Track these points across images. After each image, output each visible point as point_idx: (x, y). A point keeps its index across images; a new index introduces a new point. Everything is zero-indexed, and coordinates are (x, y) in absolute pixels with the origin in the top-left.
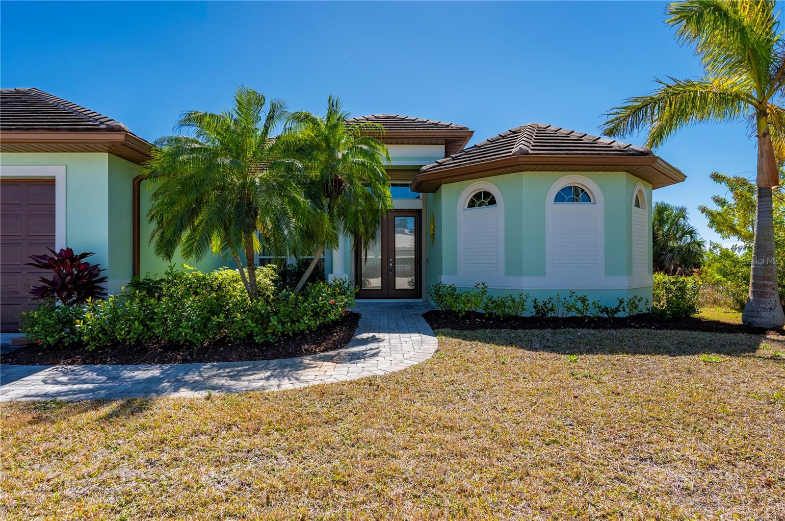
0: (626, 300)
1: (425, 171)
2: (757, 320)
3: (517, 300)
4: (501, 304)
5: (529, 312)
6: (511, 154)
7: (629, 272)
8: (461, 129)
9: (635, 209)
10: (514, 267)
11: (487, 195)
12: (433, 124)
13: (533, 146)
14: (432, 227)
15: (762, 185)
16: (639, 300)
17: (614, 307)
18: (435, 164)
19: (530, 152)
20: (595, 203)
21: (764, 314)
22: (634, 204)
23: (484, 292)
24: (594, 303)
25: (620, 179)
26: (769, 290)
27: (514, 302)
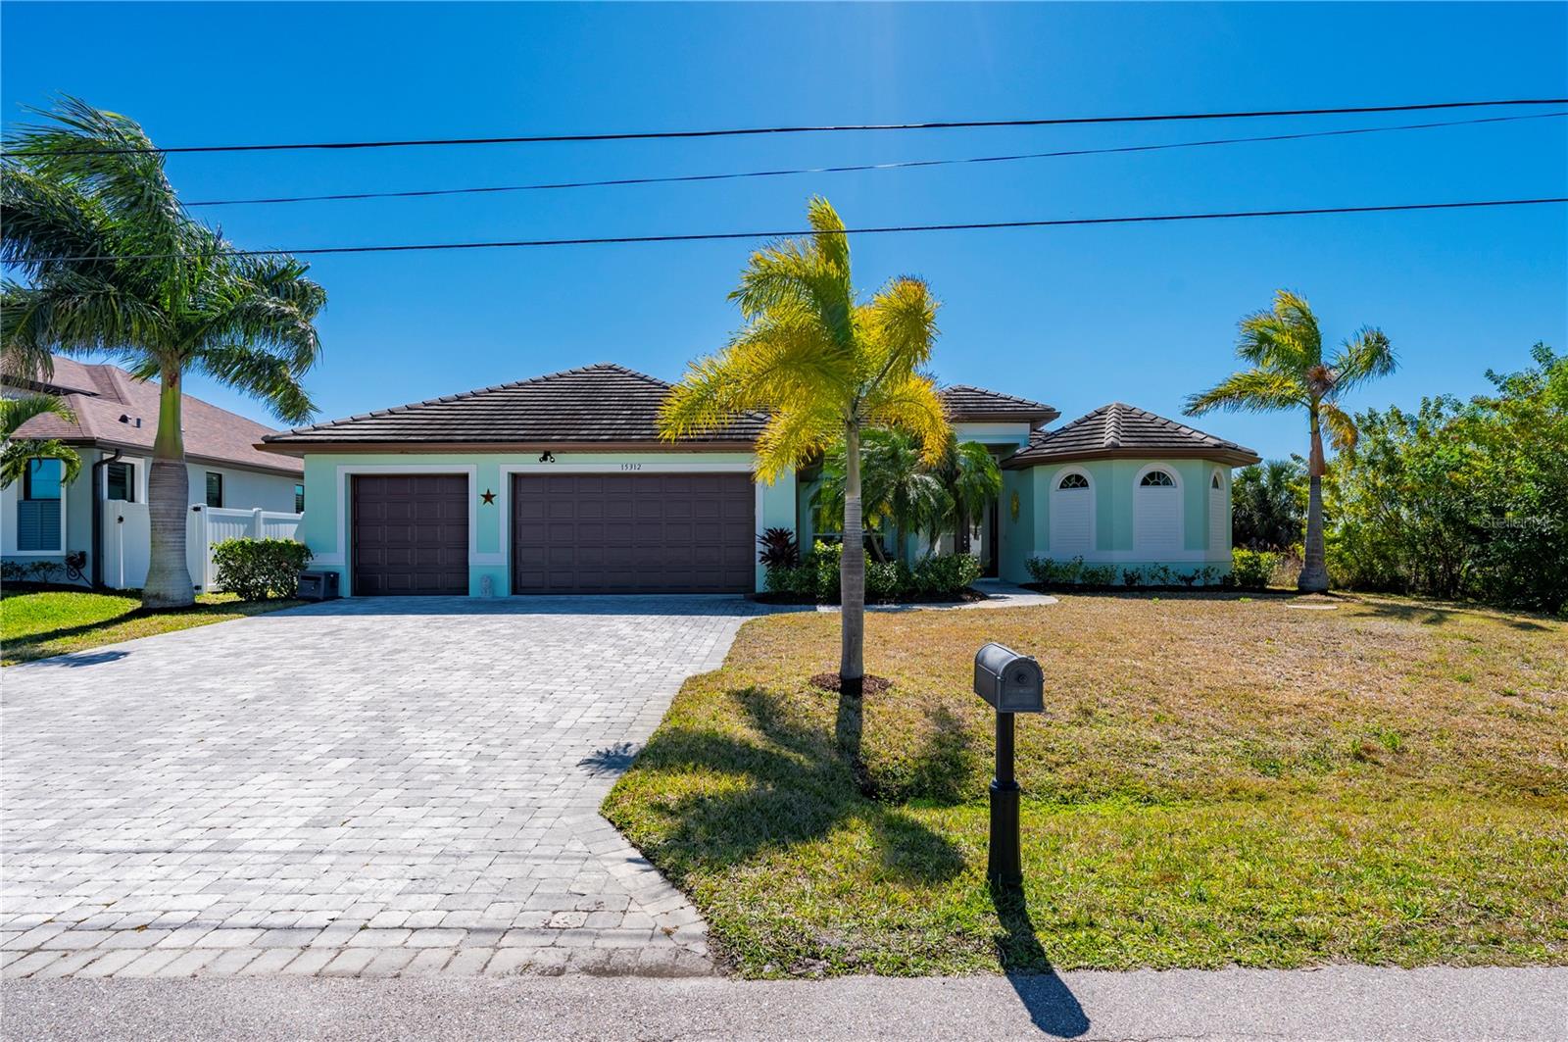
0: (1201, 570)
1: (1020, 455)
2: (1307, 585)
3: (1110, 570)
4: (1094, 574)
5: (1119, 581)
6: (1104, 446)
7: (1206, 547)
8: (1048, 410)
9: (1212, 491)
10: (1104, 543)
11: (1079, 478)
12: (1017, 402)
13: (1122, 436)
14: (1015, 503)
15: (1314, 474)
16: (1213, 570)
17: (1190, 576)
18: (1028, 448)
19: (1121, 445)
20: (1175, 487)
21: (1312, 580)
22: (1211, 485)
23: (1081, 563)
24: (1174, 573)
25: (1197, 466)
26: (1316, 560)
27: (1107, 572)
